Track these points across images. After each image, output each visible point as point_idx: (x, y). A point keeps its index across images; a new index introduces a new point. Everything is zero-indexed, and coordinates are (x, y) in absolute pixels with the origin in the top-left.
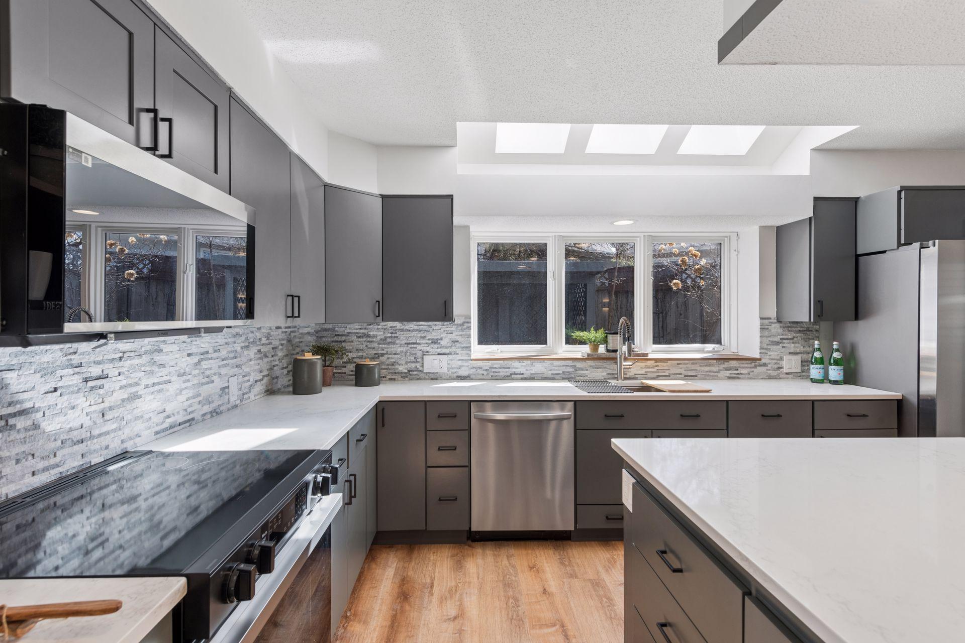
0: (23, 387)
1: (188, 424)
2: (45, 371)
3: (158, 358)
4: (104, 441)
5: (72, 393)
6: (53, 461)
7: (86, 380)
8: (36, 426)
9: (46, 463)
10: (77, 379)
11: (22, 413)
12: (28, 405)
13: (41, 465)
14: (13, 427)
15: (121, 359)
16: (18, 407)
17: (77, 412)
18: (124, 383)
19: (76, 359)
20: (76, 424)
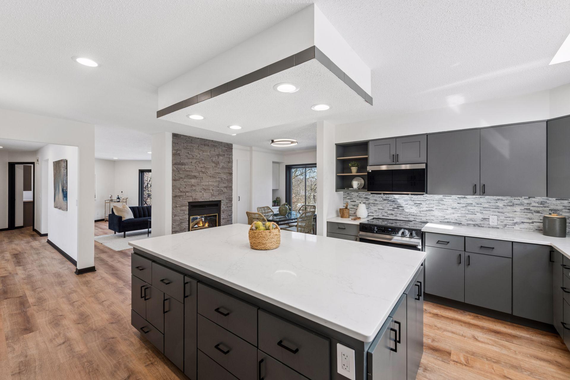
0: (401, 202)
1: (458, 224)
2: (405, 201)
3: (442, 202)
4: (420, 218)
5: (412, 205)
6: (407, 217)
7: (415, 204)
8: (403, 210)
9: (405, 217)
10: (412, 203)
11: (402, 207)
12: (402, 206)
13: (404, 217)
14: (399, 208)
15: (426, 201)
16: (400, 206)
17: (413, 210)
18: (428, 206)
19: (412, 199)
20: (413, 212)
